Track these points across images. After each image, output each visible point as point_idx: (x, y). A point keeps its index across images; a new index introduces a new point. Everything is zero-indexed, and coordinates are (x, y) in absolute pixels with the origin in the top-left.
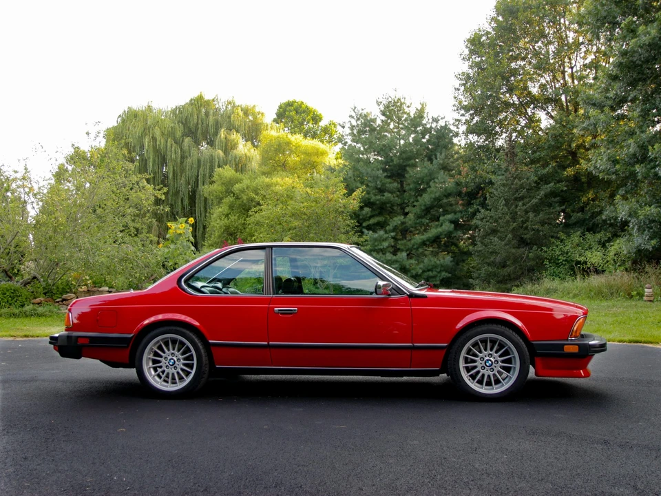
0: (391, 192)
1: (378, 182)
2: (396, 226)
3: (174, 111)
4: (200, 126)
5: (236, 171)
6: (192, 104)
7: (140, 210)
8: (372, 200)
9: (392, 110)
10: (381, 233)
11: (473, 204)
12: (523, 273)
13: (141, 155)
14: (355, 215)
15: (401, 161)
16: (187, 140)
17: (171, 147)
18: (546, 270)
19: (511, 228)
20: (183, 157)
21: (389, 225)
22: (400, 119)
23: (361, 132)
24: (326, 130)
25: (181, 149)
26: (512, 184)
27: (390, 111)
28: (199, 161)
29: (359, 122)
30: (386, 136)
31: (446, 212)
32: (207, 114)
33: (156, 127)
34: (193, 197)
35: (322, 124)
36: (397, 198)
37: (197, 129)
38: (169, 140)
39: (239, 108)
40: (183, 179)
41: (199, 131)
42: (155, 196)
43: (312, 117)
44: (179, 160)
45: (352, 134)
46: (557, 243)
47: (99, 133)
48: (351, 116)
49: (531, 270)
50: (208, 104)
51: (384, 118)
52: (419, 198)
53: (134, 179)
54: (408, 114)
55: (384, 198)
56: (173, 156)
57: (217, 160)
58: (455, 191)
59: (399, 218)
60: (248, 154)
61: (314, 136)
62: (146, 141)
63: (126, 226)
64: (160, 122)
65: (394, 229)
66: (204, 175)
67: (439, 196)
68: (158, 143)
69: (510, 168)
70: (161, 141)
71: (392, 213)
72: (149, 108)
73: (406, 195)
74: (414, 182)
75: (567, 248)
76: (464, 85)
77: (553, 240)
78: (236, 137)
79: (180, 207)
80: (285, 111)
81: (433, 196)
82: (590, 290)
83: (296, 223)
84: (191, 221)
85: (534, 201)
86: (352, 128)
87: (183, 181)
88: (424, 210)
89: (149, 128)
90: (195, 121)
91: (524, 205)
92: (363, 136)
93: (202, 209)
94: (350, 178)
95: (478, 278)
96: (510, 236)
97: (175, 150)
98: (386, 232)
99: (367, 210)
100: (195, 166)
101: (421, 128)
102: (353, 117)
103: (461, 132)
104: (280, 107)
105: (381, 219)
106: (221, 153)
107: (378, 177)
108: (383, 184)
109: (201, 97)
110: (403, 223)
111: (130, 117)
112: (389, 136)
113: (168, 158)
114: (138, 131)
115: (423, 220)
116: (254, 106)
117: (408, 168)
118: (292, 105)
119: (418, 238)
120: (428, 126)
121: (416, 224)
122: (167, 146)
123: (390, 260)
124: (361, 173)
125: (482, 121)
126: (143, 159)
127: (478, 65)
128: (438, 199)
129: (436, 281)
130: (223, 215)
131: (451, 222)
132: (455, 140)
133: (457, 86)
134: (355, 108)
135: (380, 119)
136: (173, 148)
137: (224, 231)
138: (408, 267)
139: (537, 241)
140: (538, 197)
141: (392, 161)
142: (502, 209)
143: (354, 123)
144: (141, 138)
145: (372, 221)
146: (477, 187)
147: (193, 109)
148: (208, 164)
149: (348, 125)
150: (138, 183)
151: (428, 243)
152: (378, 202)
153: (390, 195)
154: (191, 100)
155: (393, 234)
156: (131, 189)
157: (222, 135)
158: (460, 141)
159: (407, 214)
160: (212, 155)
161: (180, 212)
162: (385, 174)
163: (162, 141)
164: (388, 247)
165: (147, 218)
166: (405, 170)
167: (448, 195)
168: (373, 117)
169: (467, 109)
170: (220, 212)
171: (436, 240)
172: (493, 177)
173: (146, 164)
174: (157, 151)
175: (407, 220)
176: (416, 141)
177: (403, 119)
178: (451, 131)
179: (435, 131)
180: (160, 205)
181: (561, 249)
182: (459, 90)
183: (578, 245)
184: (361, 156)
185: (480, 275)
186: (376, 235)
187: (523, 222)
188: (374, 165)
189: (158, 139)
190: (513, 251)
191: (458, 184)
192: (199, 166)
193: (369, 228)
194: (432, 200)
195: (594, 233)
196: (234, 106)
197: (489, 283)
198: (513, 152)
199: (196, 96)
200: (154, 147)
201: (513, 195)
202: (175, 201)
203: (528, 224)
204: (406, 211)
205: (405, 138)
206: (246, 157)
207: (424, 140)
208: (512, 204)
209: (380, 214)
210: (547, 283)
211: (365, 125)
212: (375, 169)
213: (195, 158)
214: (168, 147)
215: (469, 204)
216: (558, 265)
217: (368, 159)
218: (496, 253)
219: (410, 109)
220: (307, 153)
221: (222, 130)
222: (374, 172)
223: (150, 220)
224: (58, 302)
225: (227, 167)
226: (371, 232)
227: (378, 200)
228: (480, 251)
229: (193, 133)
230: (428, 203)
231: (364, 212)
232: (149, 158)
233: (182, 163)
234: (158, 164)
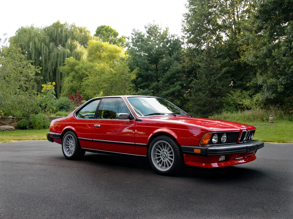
0: (152, 71)
1: (145, 66)
2: (154, 87)
3: (45, 29)
4: (58, 37)
5: (76, 59)
6: (54, 26)
7: (28, 78)
8: (142, 74)
9: (152, 31)
10: (147, 90)
11: (190, 77)
12: (213, 109)
13: (29, 51)
14: (134, 82)
15: (157, 55)
16: (52, 44)
17: (44, 47)
18: (224, 108)
19: (208, 88)
20: (49, 53)
21: (150, 86)
22: (156, 35)
23: (137, 41)
24: (120, 40)
25: (49, 48)
26: (209, 67)
27: (151, 31)
28: (58, 54)
29: (136, 37)
30: (149, 43)
31: (177, 80)
32: (61, 31)
33: (36, 37)
34: (55, 72)
35: (119, 37)
36: (154, 74)
37: (56, 39)
38: (42, 44)
39: (78, 29)
40: (50, 63)
41: (58, 40)
42: (36, 72)
43: (113, 34)
44: (47, 54)
45: (133, 42)
46: (230, 96)
47: (6, 39)
48: (132, 34)
49: (217, 108)
50: (62, 26)
51: (148, 35)
52: (165, 73)
53: (25, 63)
54: (160, 33)
55: (148, 73)
56: (45, 52)
57: (67, 54)
58: (182, 70)
59: (155, 83)
60: (82, 51)
61: (115, 43)
62: (31, 44)
63: (21, 86)
64: (38, 35)
65: (153, 88)
66: (60, 61)
67: (175, 73)
68: (37, 45)
69: (208, 60)
70: (38, 44)
71: (152, 81)
72: (32, 28)
73: (159, 72)
74: (163, 66)
75: (234, 97)
76: (187, 19)
77: (228, 94)
78: (76, 43)
79: (48, 77)
80: (100, 30)
81: (172, 73)
82: (245, 117)
83: (105, 85)
84: (54, 84)
85: (219, 75)
86: (133, 39)
87: (49, 64)
88: (167, 79)
89: (32, 37)
90: (56, 34)
91: (214, 77)
92: (138, 44)
93: (59, 78)
94: (132, 63)
95: (192, 112)
96: (207, 92)
97: (46, 49)
98: (149, 90)
99: (140, 79)
100: (56, 57)
101: (166, 40)
102: (133, 34)
103: (185, 42)
104: (98, 28)
105: (146, 83)
106: (68, 51)
107: (145, 63)
108: (148, 67)
109: (58, 23)
110: (157, 85)
111: (22, 32)
112: (151, 43)
113: (42, 53)
114: (27, 39)
115: (167, 84)
116: (85, 28)
117: (159, 59)
118: (104, 28)
119: (164, 93)
120: (169, 39)
121: (163, 86)
124: (137, 61)
125: (195, 37)
126: (29, 53)
127: (193, 10)
128: (174, 74)
130: (70, 81)
131: (180, 85)
132: (182, 46)
133: (183, 20)
134: (134, 29)
135: (146, 35)
137: (70, 89)
139: (221, 94)
140: (221, 74)
141: (152, 55)
142: (204, 79)
143: (134, 37)
144: (29, 42)
145: (142, 84)
146: (192, 68)
147: (54, 28)
148: (62, 56)
149: (131, 38)
150: (27, 65)
151: (169, 95)
152: (145, 75)
153: (151, 72)
154: (53, 24)
155: (152, 91)
156: (24, 68)
157: (69, 42)
158: (185, 47)
159: (159, 81)
160: (64, 52)
161: (48, 79)
162: (149, 62)
165: (31, 82)
166: (158, 60)
167: (179, 72)
168: (143, 34)
169: (188, 31)
170: (68, 80)
171: (173, 94)
172: (200, 64)
173: (31, 56)
174: (36, 49)
175: (159, 84)
176: (164, 46)
177: (157, 35)
178: (180, 41)
179: (173, 41)
180: (38, 76)
181: (231, 98)
182: (184, 22)
183: (239, 96)
184: (137, 53)
185: (193, 110)
186: (144, 91)
187: (214, 85)
188: (143, 58)
189: (37, 43)
190: (209, 99)
191: (183, 67)
192: (58, 57)
193: (141, 88)
194: (171, 74)
195: (247, 91)
196: (75, 28)
197: (198, 114)
198: (210, 52)
199: (56, 22)
200: (35, 47)
201: (209, 72)
202: (46, 74)
203: (216, 86)
204: (159, 79)
205: (158, 44)
206: (81, 52)
207: (167, 46)
208: (209, 77)
209: (146, 81)
210: (225, 114)
211: (139, 38)
212: (144, 59)
213: (56, 53)
214: (42, 47)
215: (189, 77)
216: (230, 106)
217: (141, 54)
218: (201, 100)
219: (161, 30)
220: (110, 51)
221: (69, 39)
222: (143, 61)
223: (33, 83)
225: (72, 57)
226: (142, 90)
227: (145, 74)
228: (193, 99)
229: (54, 40)
230: (169, 76)
231: (138, 80)
232: (32, 53)
233: (49, 55)
234: (37, 56)
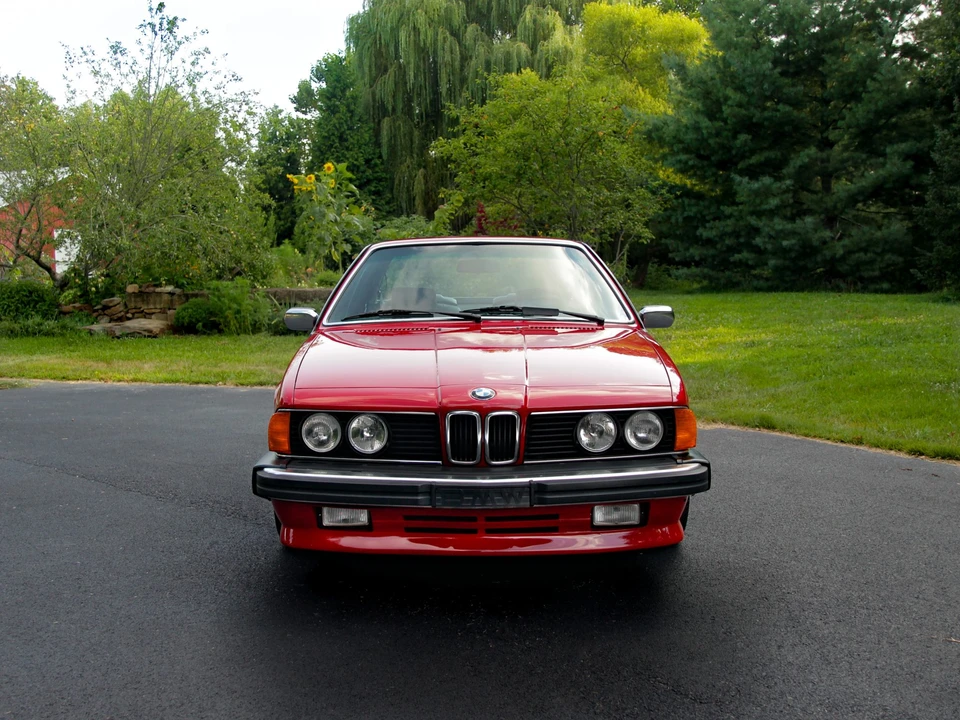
0: (795, 103)
2: (801, 167)
8: (754, 120)
10: (767, 180)
16: (472, 28)
17: (445, 42)
20: (465, 58)
25: (461, 45)
28: (487, 63)
31: (900, 138)
33: (419, 11)
37: (490, 9)
38: (440, 30)
41: (494, 13)
44: (457, 64)
55: (778, 114)
56: (448, 58)
58: (919, 96)
62: (403, 35)
64: (425, 1)
65: (795, 173)
67: (887, 108)
68: (422, 37)
70: (427, 34)
78: (551, 17)
81: (872, 107)
89: (409, 12)
94: (712, 79)
97: (451, 46)
98: (777, 179)
99: (743, 137)
105: (772, 154)
106: (524, 48)
107: (764, 76)
108: (776, 88)
114: (389, 20)
117: (826, 57)
122: (436, 40)
123: (782, 231)
128: (886, 113)
129: (873, 270)
131: (907, 157)
136: (448, 43)
138: (816, 243)
144: (395, 30)
145: (754, 160)
151: (860, 199)
152: (766, 123)
153: (788, 108)
157: (528, 16)
160: (508, 53)
162: (778, 70)
163: (429, 33)
164: (778, 207)
166: (822, 60)
171: (877, 192)
173: (404, 76)
174: (421, 51)
186: (756, 185)
189: (422, 30)
193: (745, 172)
194: (871, 115)
200: (416, 44)
206: (566, 51)
209: (772, 145)
213: (482, 59)
214: (439, 43)
220: (665, 40)
221: (529, 8)
224: (97, 311)
226: (746, 179)
227: (766, 119)
229: (484, 15)
230: (862, 121)
231: (738, 142)
232: (409, 63)
233: (462, 68)
234: (425, 73)
